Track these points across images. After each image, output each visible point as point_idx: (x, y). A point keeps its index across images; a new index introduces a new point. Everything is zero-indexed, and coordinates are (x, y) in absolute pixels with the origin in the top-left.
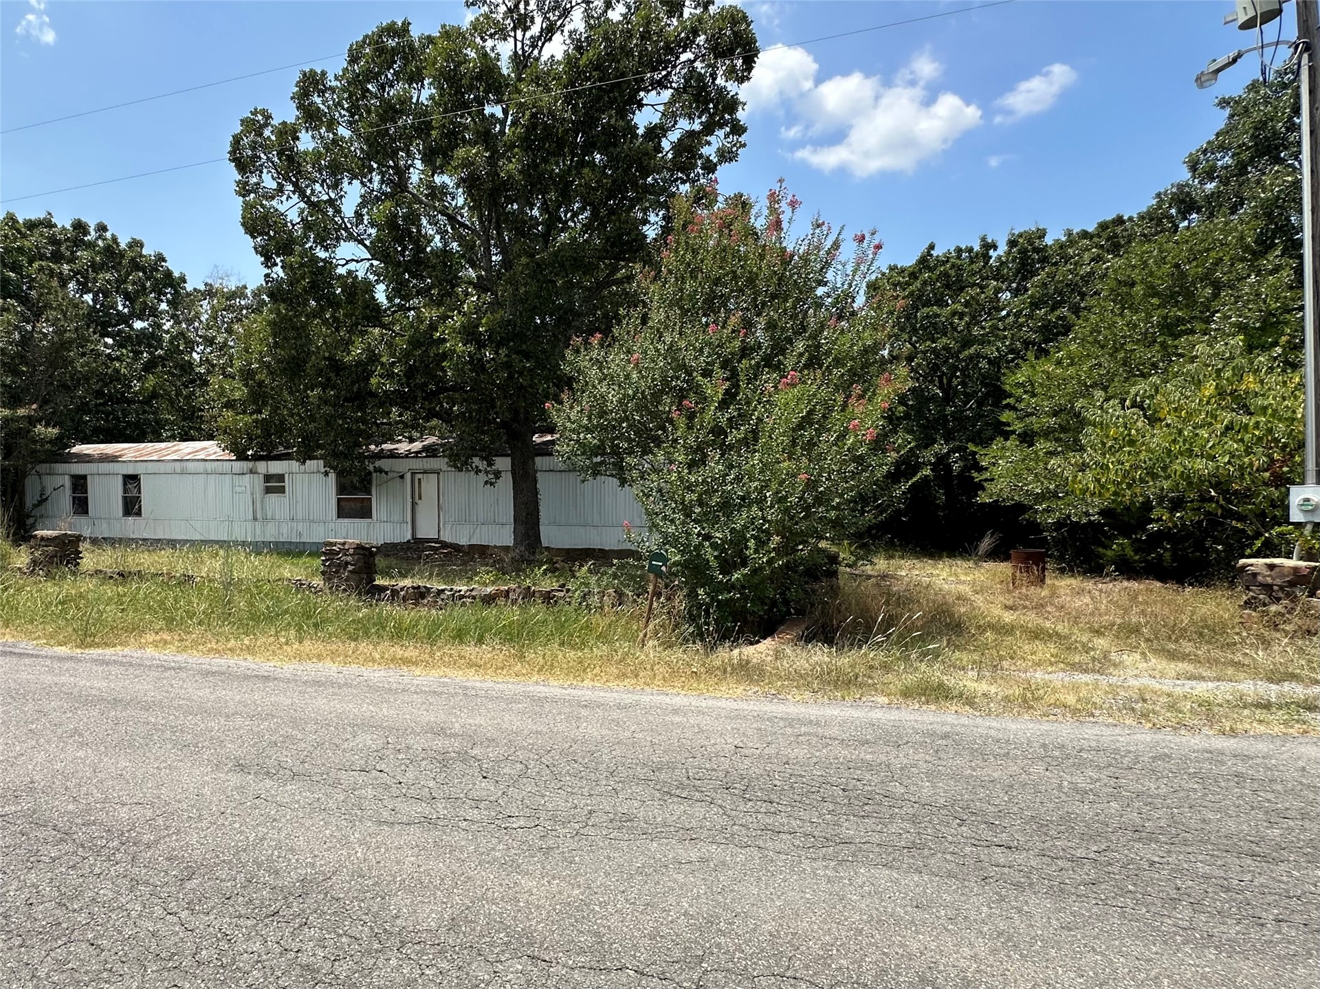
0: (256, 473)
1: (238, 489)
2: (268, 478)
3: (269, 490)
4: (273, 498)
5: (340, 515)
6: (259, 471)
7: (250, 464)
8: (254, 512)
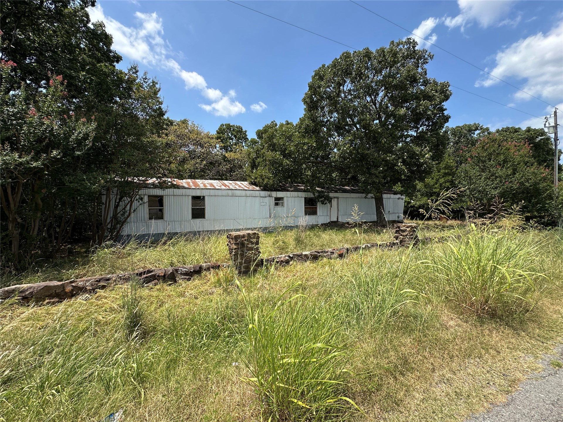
0: (272, 197)
1: (262, 204)
2: (277, 199)
3: (277, 204)
4: (279, 208)
5: (306, 214)
6: (273, 196)
7: (269, 193)
8: (270, 214)
